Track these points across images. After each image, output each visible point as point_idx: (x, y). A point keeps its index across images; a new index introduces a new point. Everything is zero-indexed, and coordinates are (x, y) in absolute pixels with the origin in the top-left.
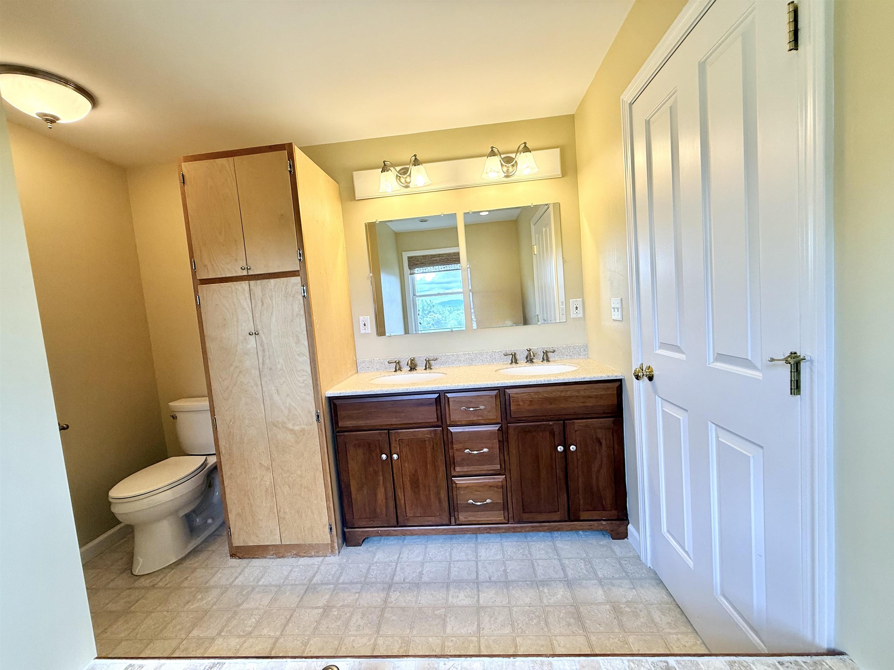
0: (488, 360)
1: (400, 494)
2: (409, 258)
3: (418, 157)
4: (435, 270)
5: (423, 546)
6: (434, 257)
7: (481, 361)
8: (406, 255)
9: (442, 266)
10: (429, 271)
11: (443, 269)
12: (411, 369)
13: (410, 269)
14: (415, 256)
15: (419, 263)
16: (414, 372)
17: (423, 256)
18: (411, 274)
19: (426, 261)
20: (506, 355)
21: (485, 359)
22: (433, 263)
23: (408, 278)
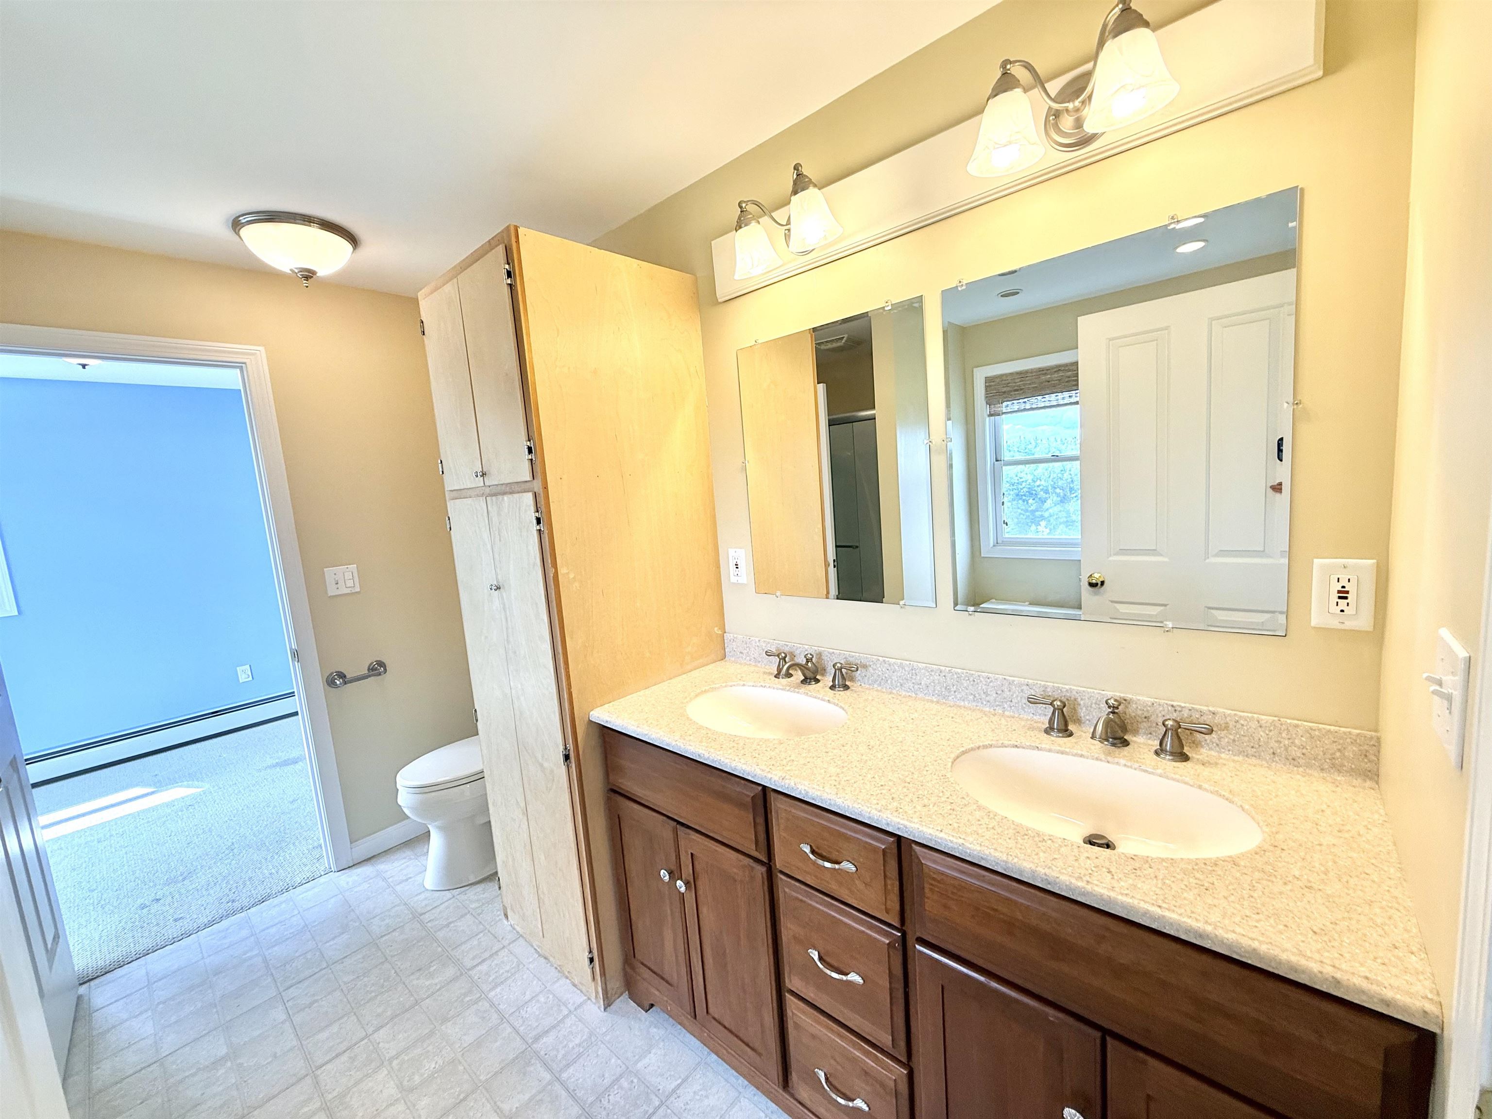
0: (991, 699)
1: (696, 962)
2: (989, 381)
3: (805, 171)
4: (1047, 404)
5: (733, 1094)
6: (1045, 374)
7: (971, 697)
8: (980, 376)
9: (1066, 394)
10: (1034, 406)
11: (1067, 401)
12: (806, 678)
13: (989, 403)
14: (1002, 375)
15: (1008, 389)
16: (813, 686)
17: (1018, 373)
18: (991, 415)
19: (1024, 385)
20: (1032, 701)
21: (984, 696)
22: (1042, 389)
23: (985, 423)
